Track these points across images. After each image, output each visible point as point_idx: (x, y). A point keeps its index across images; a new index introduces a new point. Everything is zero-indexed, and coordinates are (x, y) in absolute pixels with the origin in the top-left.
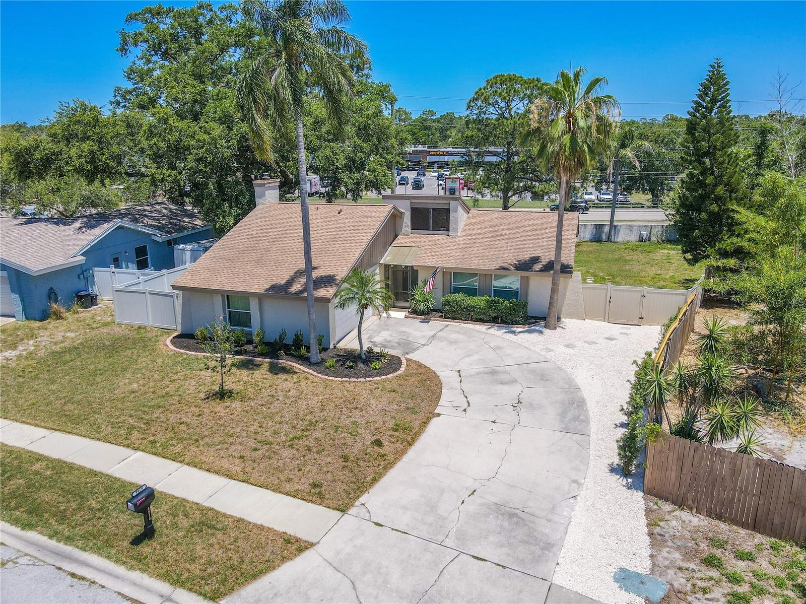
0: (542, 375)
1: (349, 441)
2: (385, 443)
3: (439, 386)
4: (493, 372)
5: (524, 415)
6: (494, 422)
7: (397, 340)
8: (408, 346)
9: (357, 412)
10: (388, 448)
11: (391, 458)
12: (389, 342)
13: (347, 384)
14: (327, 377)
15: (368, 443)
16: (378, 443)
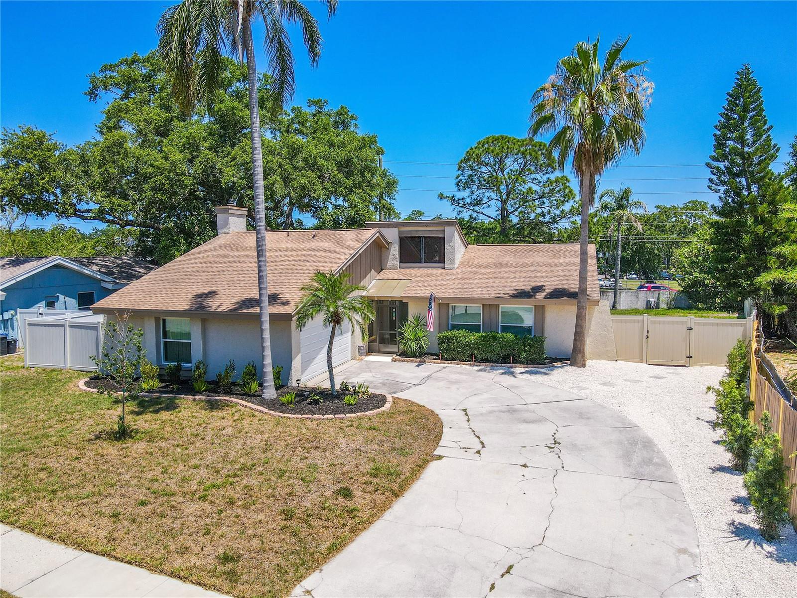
0: (580, 413)
1: (298, 490)
2: (357, 493)
3: (439, 424)
4: (512, 411)
5: (568, 459)
6: (525, 466)
7: (381, 381)
8: (397, 386)
9: (317, 453)
10: (360, 500)
11: (365, 515)
12: (372, 382)
13: (309, 422)
14: (281, 414)
15: (328, 493)
16: (346, 493)
